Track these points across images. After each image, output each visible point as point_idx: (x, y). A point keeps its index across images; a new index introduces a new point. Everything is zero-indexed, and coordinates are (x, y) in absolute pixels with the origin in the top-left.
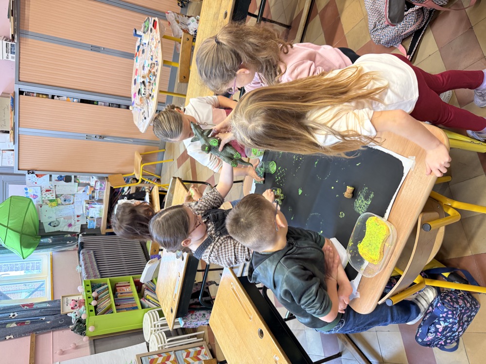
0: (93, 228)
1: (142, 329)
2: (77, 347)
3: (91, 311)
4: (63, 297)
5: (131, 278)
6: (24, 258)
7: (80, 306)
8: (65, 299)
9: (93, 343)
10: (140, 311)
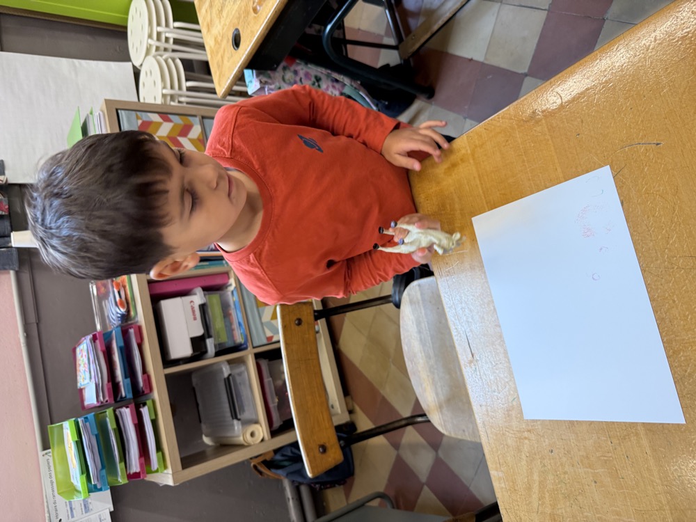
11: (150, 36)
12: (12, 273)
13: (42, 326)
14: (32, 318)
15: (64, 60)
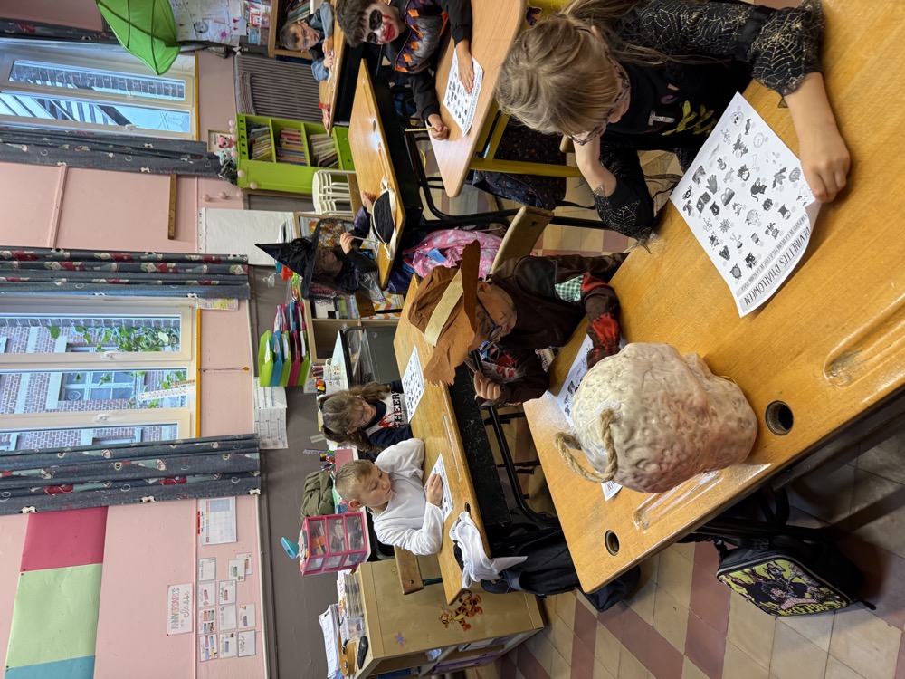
0: (256, 45)
1: (311, 196)
2: (227, 198)
3: (244, 153)
4: (210, 131)
5: (302, 125)
6: (158, 74)
7: (230, 146)
8: (213, 135)
9: (247, 198)
10: (309, 168)
11: (320, 192)
12: (247, 301)
13: (260, 327)
14: (255, 322)
15: (279, 213)
